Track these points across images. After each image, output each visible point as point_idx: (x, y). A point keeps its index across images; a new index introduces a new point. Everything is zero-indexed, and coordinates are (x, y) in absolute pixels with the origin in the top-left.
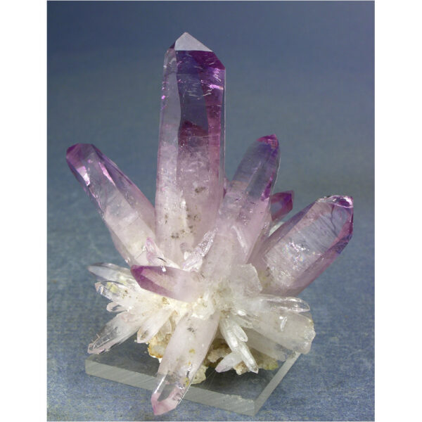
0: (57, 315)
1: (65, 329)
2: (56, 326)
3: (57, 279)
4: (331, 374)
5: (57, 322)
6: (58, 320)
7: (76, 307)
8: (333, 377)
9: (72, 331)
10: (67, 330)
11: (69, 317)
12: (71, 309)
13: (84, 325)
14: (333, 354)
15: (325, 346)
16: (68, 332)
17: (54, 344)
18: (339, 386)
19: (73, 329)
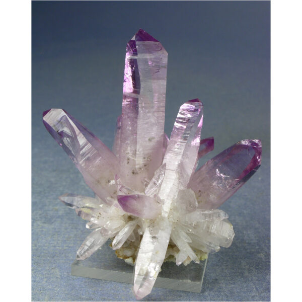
0: (58, 235)
1: (65, 245)
2: (57, 243)
3: (57, 208)
4: (260, 282)
5: (59, 240)
6: (59, 239)
7: (72, 228)
8: (262, 285)
9: (70, 247)
10: (66, 247)
11: (67, 236)
12: (68, 230)
13: (78, 242)
14: (260, 267)
15: (254, 260)
16: (67, 248)
17: (57, 257)
18: (267, 291)
19: (70, 245)
